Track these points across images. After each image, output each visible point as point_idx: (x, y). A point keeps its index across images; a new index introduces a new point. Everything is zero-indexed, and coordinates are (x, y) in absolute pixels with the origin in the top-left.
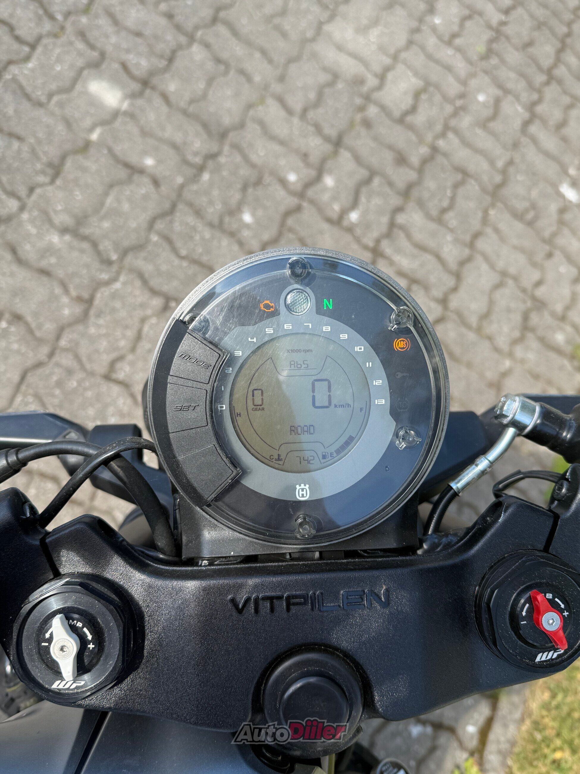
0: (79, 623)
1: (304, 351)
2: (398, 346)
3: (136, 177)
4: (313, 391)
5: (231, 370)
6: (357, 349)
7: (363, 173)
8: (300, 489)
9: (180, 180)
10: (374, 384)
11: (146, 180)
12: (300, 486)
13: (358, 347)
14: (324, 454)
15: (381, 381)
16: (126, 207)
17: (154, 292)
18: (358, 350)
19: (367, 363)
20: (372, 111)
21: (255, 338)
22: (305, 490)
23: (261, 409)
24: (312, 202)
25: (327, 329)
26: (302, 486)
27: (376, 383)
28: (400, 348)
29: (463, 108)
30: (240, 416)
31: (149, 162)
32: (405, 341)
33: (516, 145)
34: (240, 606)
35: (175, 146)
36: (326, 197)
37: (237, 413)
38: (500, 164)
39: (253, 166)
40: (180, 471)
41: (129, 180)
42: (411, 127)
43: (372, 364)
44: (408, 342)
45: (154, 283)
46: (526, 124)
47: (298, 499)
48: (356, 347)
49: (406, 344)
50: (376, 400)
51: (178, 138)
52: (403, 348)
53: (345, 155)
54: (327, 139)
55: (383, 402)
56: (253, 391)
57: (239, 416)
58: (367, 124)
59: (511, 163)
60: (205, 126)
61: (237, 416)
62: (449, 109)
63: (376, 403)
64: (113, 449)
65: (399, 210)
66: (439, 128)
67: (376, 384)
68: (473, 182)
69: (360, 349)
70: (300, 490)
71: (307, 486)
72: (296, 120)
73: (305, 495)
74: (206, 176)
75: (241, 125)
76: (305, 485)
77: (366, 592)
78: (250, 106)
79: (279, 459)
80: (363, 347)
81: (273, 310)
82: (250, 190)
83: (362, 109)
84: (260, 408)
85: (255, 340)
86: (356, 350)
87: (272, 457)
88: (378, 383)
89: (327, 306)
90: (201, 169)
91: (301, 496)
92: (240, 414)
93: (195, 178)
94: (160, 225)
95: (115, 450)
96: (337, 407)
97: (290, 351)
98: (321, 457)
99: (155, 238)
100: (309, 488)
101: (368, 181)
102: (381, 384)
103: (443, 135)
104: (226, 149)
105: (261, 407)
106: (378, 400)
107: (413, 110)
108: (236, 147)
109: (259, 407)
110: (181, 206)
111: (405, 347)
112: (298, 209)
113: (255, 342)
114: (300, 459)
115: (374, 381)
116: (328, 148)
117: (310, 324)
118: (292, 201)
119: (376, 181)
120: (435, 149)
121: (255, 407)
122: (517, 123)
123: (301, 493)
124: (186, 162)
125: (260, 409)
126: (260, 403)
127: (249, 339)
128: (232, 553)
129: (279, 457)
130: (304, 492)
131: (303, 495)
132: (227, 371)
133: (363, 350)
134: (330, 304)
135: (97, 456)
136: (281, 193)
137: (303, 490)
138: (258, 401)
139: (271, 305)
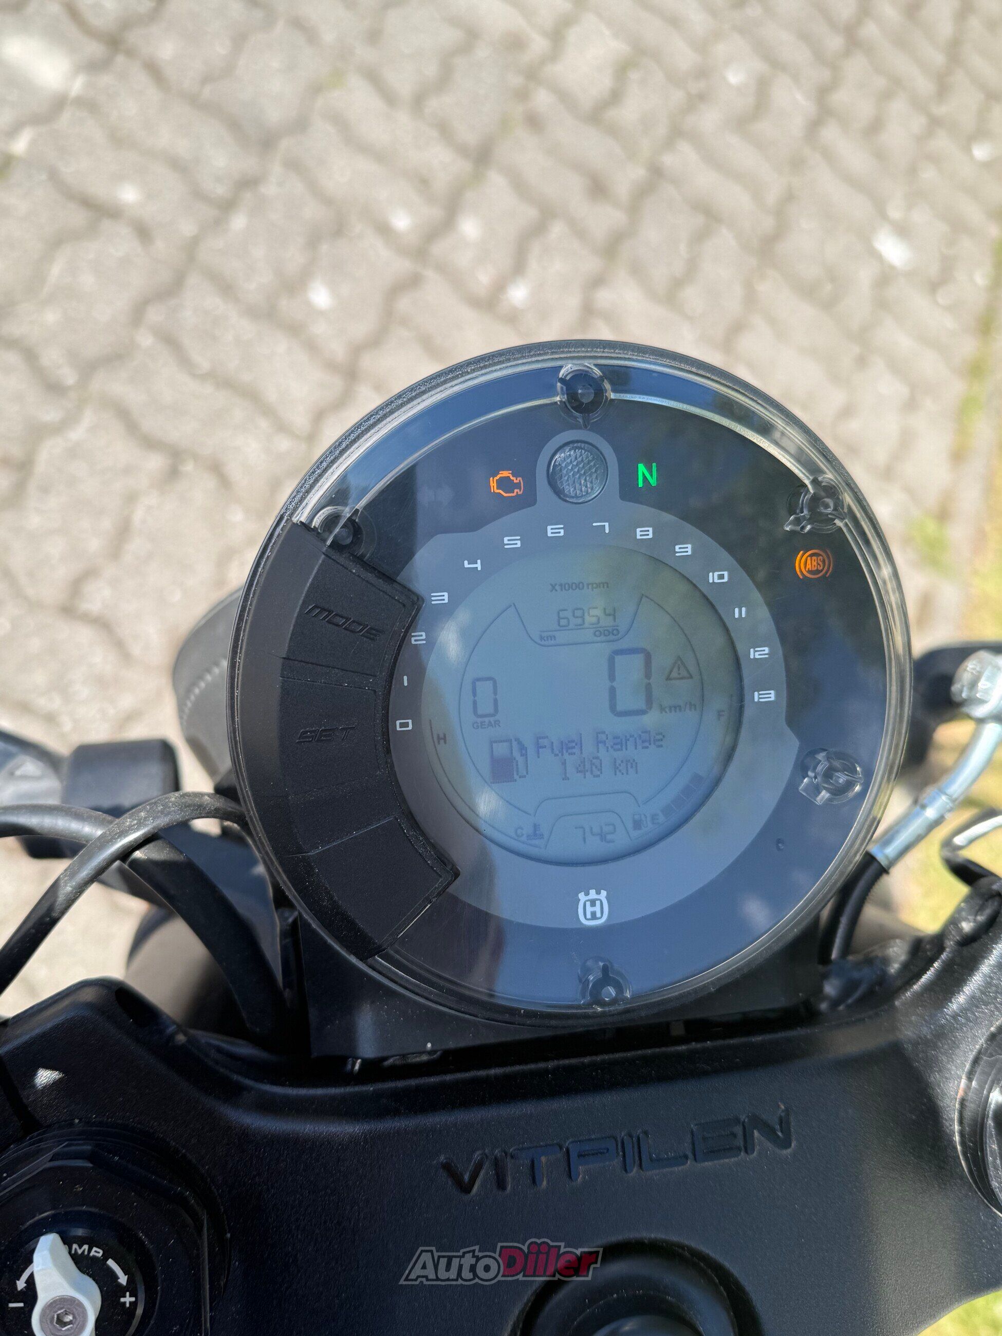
0: (95, 1249)
1: (590, 587)
2: (805, 567)
3: (106, 225)
4: (612, 677)
5: (424, 637)
6: (713, 577)
7: (531, 213)
8: (588, 901)
9: (188, 228)
10: (752, 657)
11: (124, 231)
12: (587, 894)
13: (716, 574)
14: (636, 817)
15: (767, 650)
16: (87, 280)
17: (150, 443)
18: (716, 581)
19: (737, 610)
20: (543, 99)
21: (479, 561)
22: (598, 903)
23: (493, 722)
24: (442, 268)
25: (644, 533)
26: (593, 894)
27: (757, 654)
28: (810, 572)
29: (702, 97)
30: (445, 742)
31: (129, 195)
32: (820, 555)
33: (797, 164)
34: (466, 1177)
35: (177, 165)
36: (463, 259)
37: (438, 736)
38: (772, 197)
39: (327, 201)
40: (314, 881)
41: (91, 231)
42: (613, 131)
43: (747, 612)
44: (828, 558)
45: (151, 424)
46: (814, 126)
47: (585, 925)
48: (711, 574)
49: (824, 561)
50: (756, 694)
51: (182, 147)
52: (818, 572)
53: (496, 181)
54: (462, 150)
55: (772, 696)
56: (474, 683)
57: (442, 742)
58: (534, 122)
59: (789, 197)
60: (234, 125)
61: (439, 743)
62: (678, 96)
63: (756, 700)
64: (140, 825)
65: (597, 282)
66: (662, 130)
67: (757, 657)
68: (724, 231)
69: (721, 577)
70: (588, 904)
71: (604, 893)
72: (403, 118)
73: (598, 915)
74: (239, 222)
75: (300, 125)
76: (598, 893)
77: (744, 1121)
78: (316, 89)
79: (535, 834)
80: (726, 574)
81: (519, 493)
82: (324, 248)
83: (522, 95)
84: (490, 722)
85: (478, 565)
86: (711, 581)
87: (519, 831)
88: (760, 653)
89: (645, 478)
90: (227, 206)
91: (589, 916)
92: (445, 738)
93: (219, 223)
94: (155, 315)
95: (146, 825)
96: (666, 712)
97: (557, 587)
98: (630, 825)
99: (145, 340)
100: (607, 898)
101: (538, 229)
102: (767, 656)
103: (669, 143)
104: (276, 169)
105: (492, 719)
106: (760, 692)
107: (615, 97)
108: (294, 166)
109: (486, 720)
110: (193, 280)
111: (821, 568)
112: (413, 282)
113: (479, 569)
114: (584, 833)
115: (752, 650)
116: (464, 166)
117: (607, 524)
118: (402, 266)
119: (557, 229)
120: (657, 172)
121: (479, 720)
122: (797, 125)
123: (589, 909)
124: (198, 194)
125: (490, 724)
126: (491, 710)
127: (466, 562)
128: (429, 1045)
129: (535, 830)
130: (597, 909)
131: (594, 914)
132: (415, 641)
133: (726, 580)
134: (651, 475)
135: (103, 842)
136: (381, 252)
137: (593, 903)
138: (485, 707)
139: (515, 481)
